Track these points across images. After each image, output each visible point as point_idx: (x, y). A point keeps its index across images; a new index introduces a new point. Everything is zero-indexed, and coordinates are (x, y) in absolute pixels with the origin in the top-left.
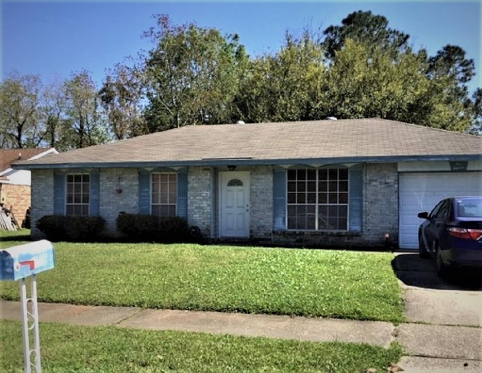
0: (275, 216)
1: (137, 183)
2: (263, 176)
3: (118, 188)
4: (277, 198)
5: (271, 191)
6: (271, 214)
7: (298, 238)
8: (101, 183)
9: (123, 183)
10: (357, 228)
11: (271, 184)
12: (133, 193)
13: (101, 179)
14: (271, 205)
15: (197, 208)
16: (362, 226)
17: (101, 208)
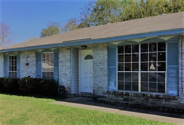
0: (109, 80)
1: (35, 59)
2: (101, 52)
3: (26, 63)
4: (110, 67)
5: (107, 62)
6: (106, 78)
7: (125, 97)
8: (20, 60)
9: (29, 59)
10: (174, 92)
11: (106, 57)
12: (33, 65)
13: (20, 57)
14: (106, 72)
15: (63, 74)
16: (178, 91)
17: (20, 73)
